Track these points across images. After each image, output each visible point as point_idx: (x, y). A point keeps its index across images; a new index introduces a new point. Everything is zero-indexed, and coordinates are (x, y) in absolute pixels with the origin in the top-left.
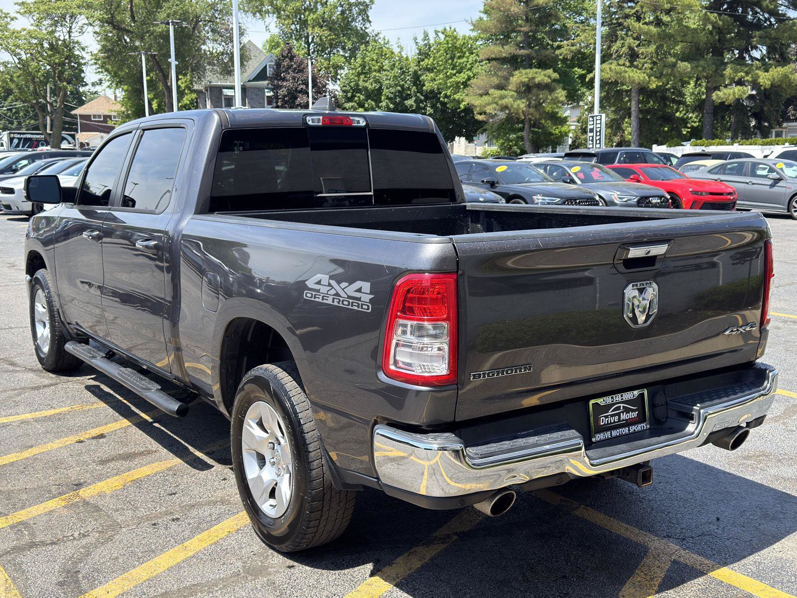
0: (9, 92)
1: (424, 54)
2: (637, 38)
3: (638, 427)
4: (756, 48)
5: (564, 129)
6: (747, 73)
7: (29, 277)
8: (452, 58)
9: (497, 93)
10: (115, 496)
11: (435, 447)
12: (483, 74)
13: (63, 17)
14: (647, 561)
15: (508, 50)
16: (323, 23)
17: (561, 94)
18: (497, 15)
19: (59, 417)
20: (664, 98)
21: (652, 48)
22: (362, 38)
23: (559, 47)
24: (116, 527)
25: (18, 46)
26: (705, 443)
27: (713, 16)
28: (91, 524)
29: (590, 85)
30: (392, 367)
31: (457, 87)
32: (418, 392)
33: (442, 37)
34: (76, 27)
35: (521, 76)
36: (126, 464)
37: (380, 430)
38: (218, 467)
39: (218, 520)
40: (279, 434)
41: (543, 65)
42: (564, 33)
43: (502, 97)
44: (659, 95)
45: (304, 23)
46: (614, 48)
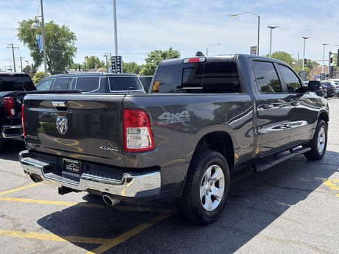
3: (77, 175)
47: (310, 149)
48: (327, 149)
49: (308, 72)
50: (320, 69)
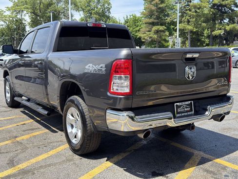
0: (3, 34)
1: (126, 22)
2: (190, 16)
3: (190, 113)
4: (225, 19)
5: (168, 44)
6: (223, 26)
7: (4, 79)
8: (135, 23)
9: (148, 33)
10: (27, 140)
11: (125, 115)
12: (144, 28)
13: (20, 11)
14: (194, 157)
15: (151, 20)
16: (97, 13)
17: (167, 33)
18: (148, 10)
19: (11, 119)
20: (198, 34)
21: (194, 19)
22: (108, 17)
23: (166, 19)
24: (27, 148)
25: (6, 20)
26: (211, 118)
27: (212, 10)
28: (19, 147)
29: (176, 31)
30: (112, 91)
31: (136, 31)
32: (120, 98)
33: (132, 17)
34: (23, 14)
35: (155, 28)
36: (31, 131)
37: (108, 111)
38: (60, 132)
39: (59, 146)
40: (78, 117)
41: (162, 25)
42: (168, 15)
43: (150, 34)
44: (196, 33)
45: (91, 13)
46: (183, 19)
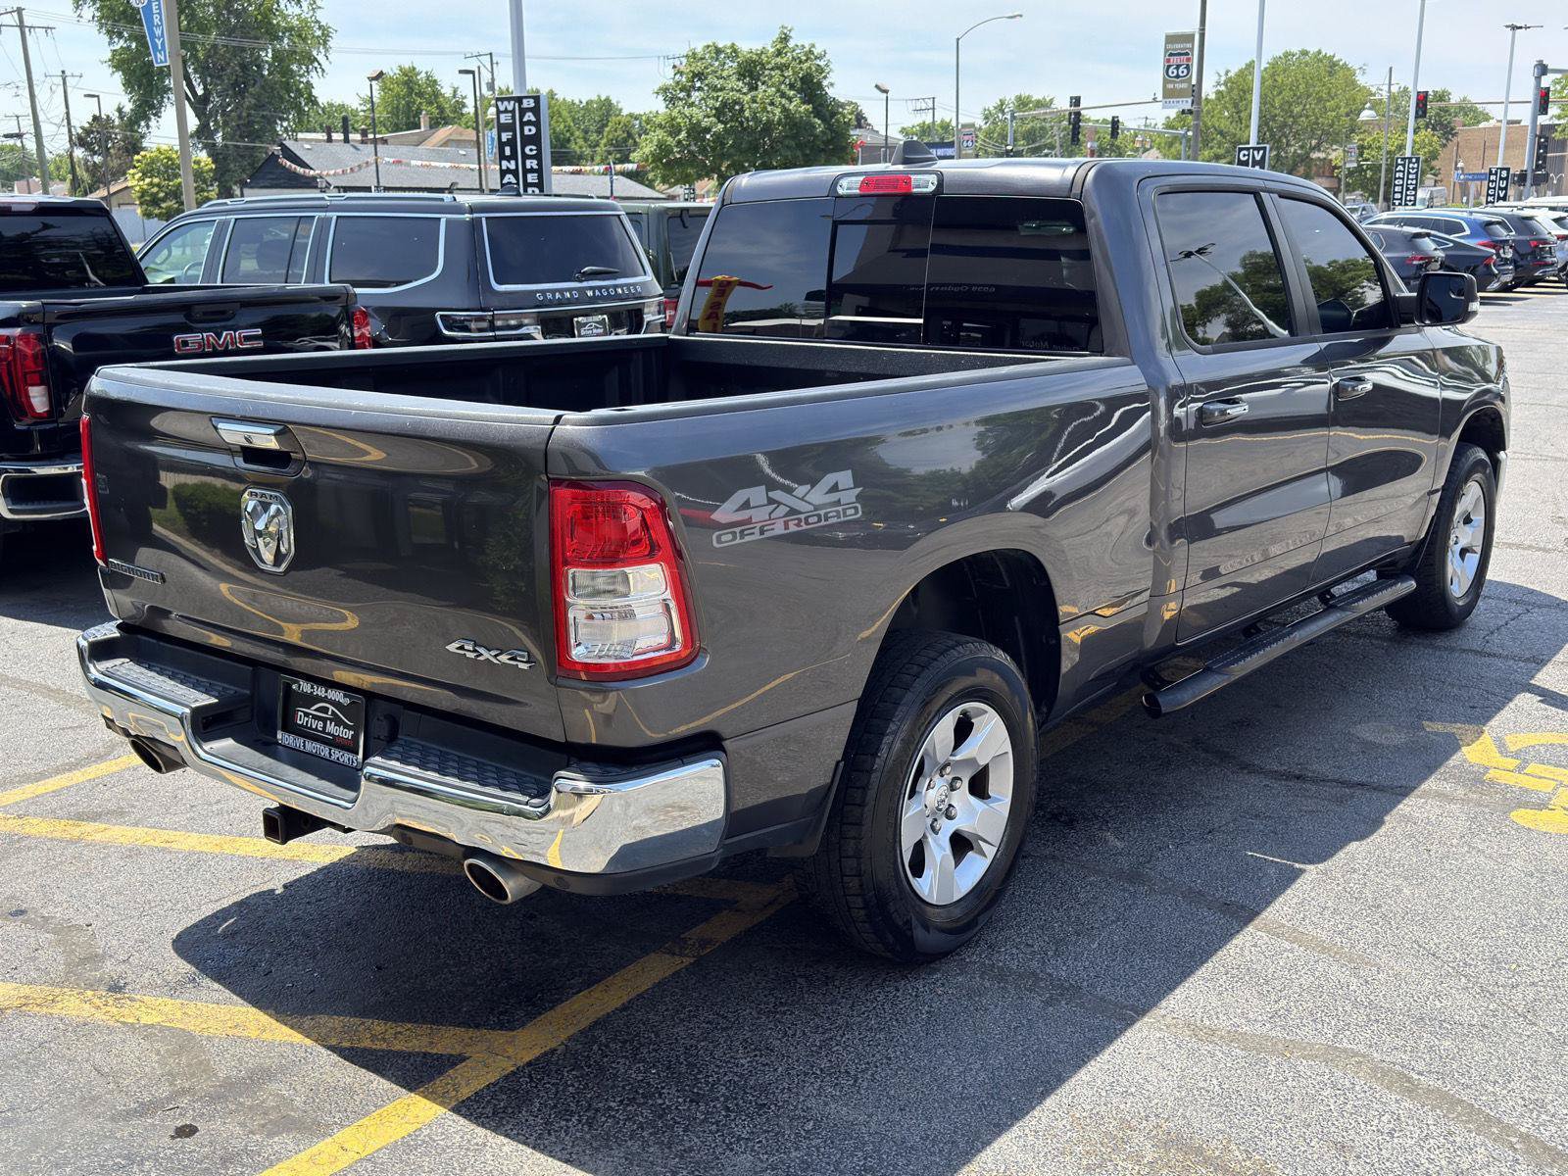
3: (344, 757)
47: (1412, 584)
48: (1489, 576)
49: (1434, 156)
50: (1488, 146)
